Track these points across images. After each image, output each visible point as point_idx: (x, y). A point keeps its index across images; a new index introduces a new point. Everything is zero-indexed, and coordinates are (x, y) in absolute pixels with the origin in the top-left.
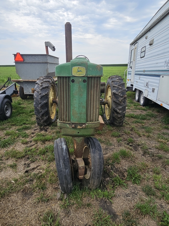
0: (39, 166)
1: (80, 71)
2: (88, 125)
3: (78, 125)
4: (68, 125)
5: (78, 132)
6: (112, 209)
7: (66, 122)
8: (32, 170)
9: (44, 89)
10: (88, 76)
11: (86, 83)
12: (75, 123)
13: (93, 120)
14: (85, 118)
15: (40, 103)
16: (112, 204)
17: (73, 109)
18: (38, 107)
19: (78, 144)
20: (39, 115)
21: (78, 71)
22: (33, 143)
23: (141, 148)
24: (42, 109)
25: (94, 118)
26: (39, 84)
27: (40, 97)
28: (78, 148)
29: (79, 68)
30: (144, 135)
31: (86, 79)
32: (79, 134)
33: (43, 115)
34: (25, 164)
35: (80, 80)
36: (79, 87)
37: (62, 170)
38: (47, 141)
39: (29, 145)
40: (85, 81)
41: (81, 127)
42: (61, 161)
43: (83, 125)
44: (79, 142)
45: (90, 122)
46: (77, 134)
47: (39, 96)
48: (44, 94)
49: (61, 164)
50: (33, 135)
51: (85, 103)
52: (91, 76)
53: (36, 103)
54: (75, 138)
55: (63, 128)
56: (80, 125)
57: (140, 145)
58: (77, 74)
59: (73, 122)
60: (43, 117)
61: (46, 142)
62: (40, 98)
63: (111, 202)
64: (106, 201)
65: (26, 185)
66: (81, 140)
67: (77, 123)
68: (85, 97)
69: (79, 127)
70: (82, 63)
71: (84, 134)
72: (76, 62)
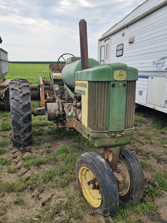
0: (54, 194)
1: (122, 75)
2: (126, 132)
3: (118, 133)
4: (106, 135)
5: (116, 142)
6: (163, 219)
7: (104, 131)
8: (48, 201)
9: (25, 96)
10: (128, 80)
11: (126, 87)
12: (114, 131)
13: (130, 126)
14: (124, 124)
15: (22, 116)
16: (159, 215)
17: (112, 116)
18: (19, 121)
19: (115, 155)
20: (20, 131)
21: (120, 75)
22: (23, 170)
23: (152, 156)
24: (24, 123)
25: (131, 124)
26: (16, 90)
27: (21, 106)
28: (115, 160)
29: (120, 72)
30: (146, 143)
31: (126, 83)
32: (117, 143)
33: (25, 131)
34: (33, 197)
35: (121, 84)
36: (120, 92)
37: (110, 185)
38: (41, 164)
39: (19, 173)
40: (125, 86)
41: (120, 135)
42: (106, 176)
43: (122, 133)
44: (115, 153)
45: (128, 129)
46: (115, 143)
47: (19, 106)
48: (27, 103)
49: (108, 180)
50: (16, 160)
51: (124, 109)
52: (130, 80)
53: (16, 115)
54: (111, 149)
55: (100, 139)
56: (119, 133)
57: (150, 153)
58: (119, 78)
59: (112, 131)
60: (24, 135)
61: (41, 166)
62: (22, 108)
63: (158, 213)
64: (153, 214)
65: (56, 219)
66: (117, 150)
67: (116, 131)
68: (125, 102)
69: (118, 135)
70: (123, 67)
71: (122, 142)
72: (118, 65)
